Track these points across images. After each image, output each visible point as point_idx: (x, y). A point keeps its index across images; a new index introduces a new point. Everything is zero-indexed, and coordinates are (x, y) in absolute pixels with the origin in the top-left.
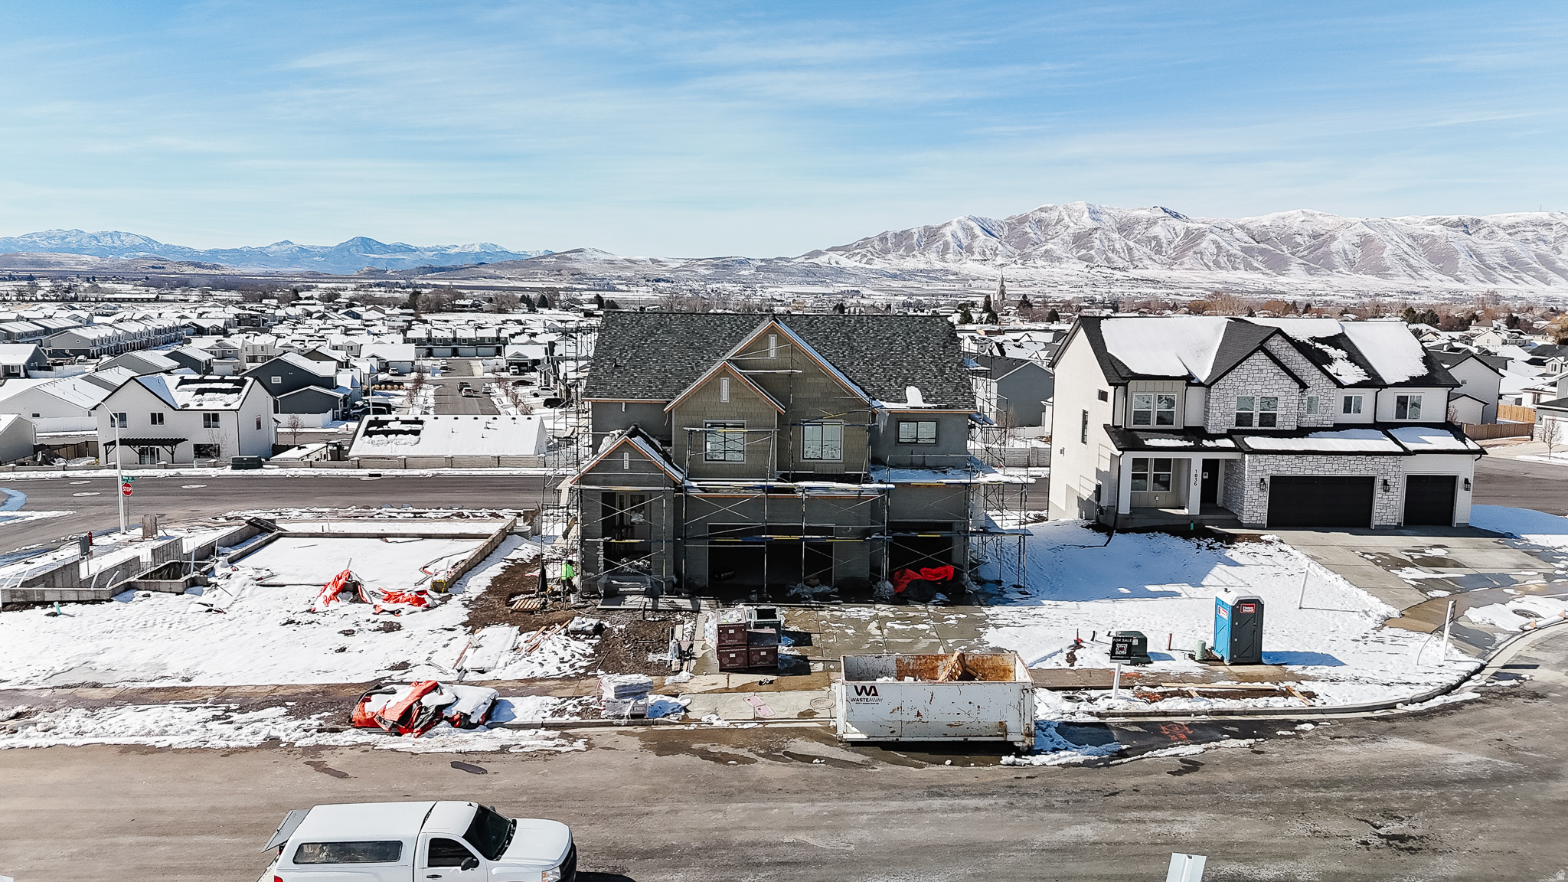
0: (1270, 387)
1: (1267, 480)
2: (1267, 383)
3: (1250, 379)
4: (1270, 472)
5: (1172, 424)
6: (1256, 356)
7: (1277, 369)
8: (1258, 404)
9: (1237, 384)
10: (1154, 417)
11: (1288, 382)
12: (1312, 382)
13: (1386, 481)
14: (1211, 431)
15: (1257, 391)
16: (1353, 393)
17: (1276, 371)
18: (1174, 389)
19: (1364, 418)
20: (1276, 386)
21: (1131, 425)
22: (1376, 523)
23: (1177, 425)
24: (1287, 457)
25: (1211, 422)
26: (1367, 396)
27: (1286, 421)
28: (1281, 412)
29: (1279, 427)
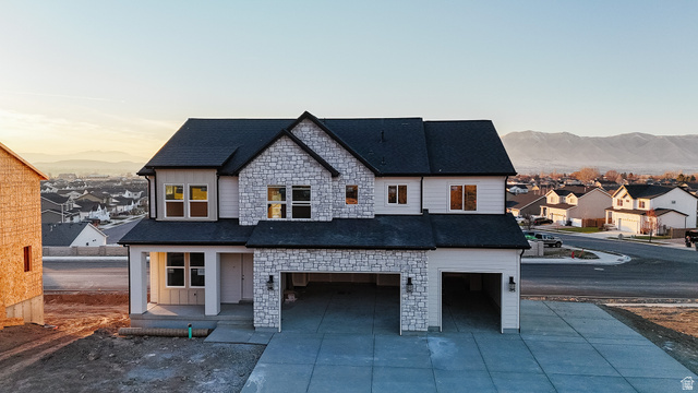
0: (300, 175)
1: (278, 278)
3: (278, 167)
4: (279, 268)
6: (281, 142)
8: (289, 193)
9: (266, 172)
10: (187, 209)
11: (319, 170)
12: (349, 171)
13: (409, 279)
14: (243, 223)
15: (289, 179)
16: (397, 182)
17: (306, 158)
18: (208, 179)
19: (411, 208)
20: (307, 174)
21: (164, 216)
22: (404, 327)
23: (211, 217)
24: (297, 251)
25: (242, 212)
26: (412, 185)
27: (321, 212)
28: (314, 202)
29: (314, 218)
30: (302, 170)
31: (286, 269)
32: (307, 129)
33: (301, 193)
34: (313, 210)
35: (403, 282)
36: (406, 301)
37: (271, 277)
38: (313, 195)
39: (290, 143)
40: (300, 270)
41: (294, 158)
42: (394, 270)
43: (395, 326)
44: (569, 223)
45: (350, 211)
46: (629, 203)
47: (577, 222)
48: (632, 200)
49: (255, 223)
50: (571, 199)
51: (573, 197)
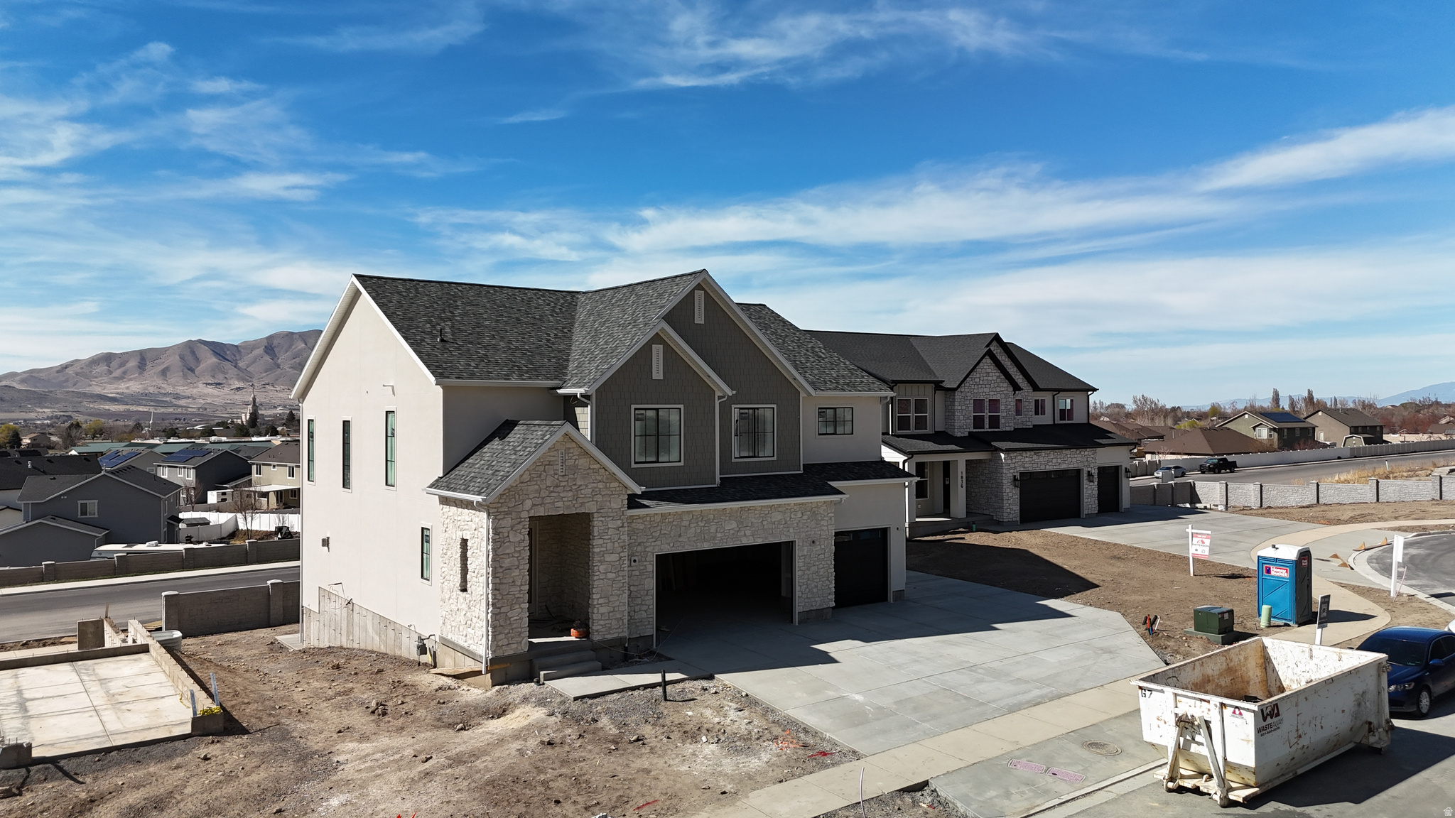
0: (994, 389)
1: (1018, 478)
2: (992, 386)
3: (981, 382)
4: (1019, 468)
5: (926, 429)
6: (984, 361)
7: (998, 373)
8: (987, 406)
9: (973, 387)
10: (913, 422)
11: (1006, 385)
13: (1088, 472)
14: (958, 434)
15: (986, 393)
16: (1040, 396)
17: (997, 374)
19: (1047, 419)
20: (998, 389)
21: (896, 431)
22: (1085, 512)
23: (930, 430)
24: (1028, 453)
25: (957, 425)
26: (1048, 399)
27: (1006, 423)
28: (1002, 415)
29: (1001, 427)
31: (1022, 469)
33: (994, 404)
34: (1002, 421)
35: (1084, 475)
36: (1084, 490)
37: (1015, 476)
38: (1001, 407)
39: (988, 360)
40: (1031, 469)
41: (990, 375)
42: (1080, 466)
45: (1019, 423)
49: (967, 434)
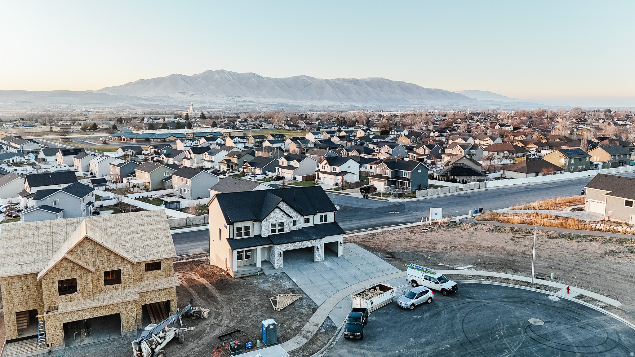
0: (281, 219)
1: (282, 253)
3: (274, 217)
4: (282, 250)
8: (277, 225)
9: (270, 219)
10: (243, 234)
11: (286, 217)
12: (294, 215)
13: (317, 247)
14: (263, 236)
15: (277, 221)
16: (307, 217)
17: (282, 214)
18: (250, 223)
19: (311, 224)
20: (283, 219)
21: (236, 238)
22: (316, 261)
23: (251, 235)
24: (287, 244)
25: (263, 233)
26: (311, 217)
27: (287, 230)
28: (285, 227)
29: (285, 232)
30: (282, 217)
31: (284, 250)
32: (282, 204)
33: (281, 224)
34: (285, 229)
35: (316, 248)
36: (316, 253)
38: (284, 225)
39: (278, 209)
40: (288, 249)
41: (279, 214)
42: (313, 245)
43: (313, 260)
44: (295, 179)
45: (295, 228)
46: (329, 169)
47: (300, 178)
48: (329, 167)
49: (267, 236)
50: (294, 163)
51: (296, 162)
